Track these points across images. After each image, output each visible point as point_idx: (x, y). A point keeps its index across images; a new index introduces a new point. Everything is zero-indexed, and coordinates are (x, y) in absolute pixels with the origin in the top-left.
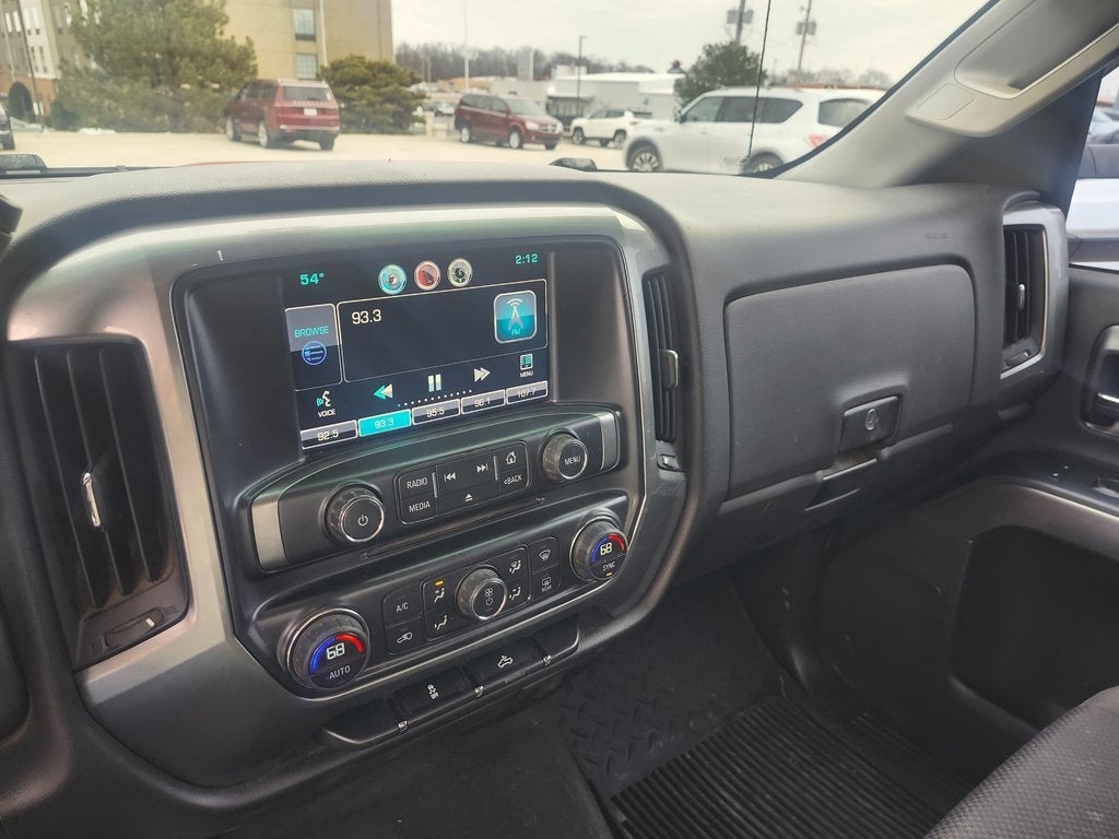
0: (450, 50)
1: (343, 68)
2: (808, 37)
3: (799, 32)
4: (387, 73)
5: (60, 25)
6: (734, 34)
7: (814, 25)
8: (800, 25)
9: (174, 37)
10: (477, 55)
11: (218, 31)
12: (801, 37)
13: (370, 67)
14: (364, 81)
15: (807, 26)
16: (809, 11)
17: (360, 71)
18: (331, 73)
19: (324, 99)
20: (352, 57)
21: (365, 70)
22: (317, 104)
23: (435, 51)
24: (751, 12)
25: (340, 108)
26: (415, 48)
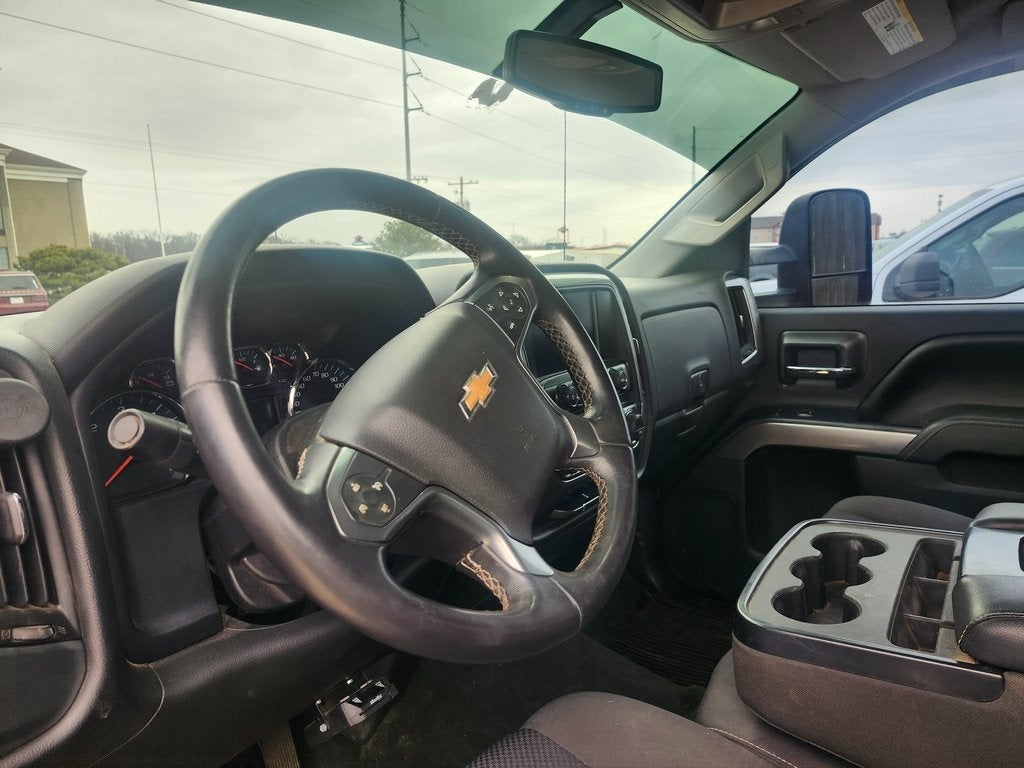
0: (142, 237)
1: (44, 257)
4: (91, 259)
10: (170, 240)
13: (72, 254)
14: (68, 268)
17: (62, 260)
18: (29, 263)
19: (31, 286)
20: (52, 247)
21: (67, 258)
22: (24, 293)
23: (127, 237)
25: (49, 295)
26: (106, 237)
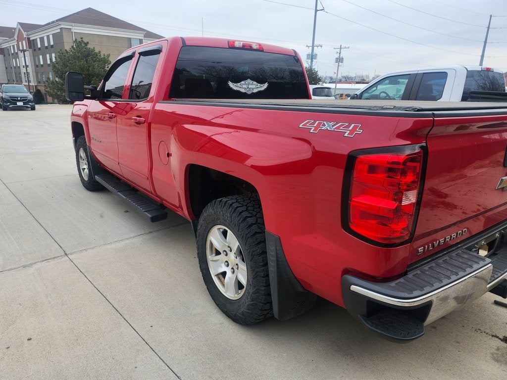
2: (340, 63)
3: (337, 62)
5: (37, 64)
6: (310, 64)
7: (342, 59)
8: (337, 59)
9: (90, 69)
11: (106, 67)
12: (337, 64)
15: (340, 60)
16: (340, 53)
24: (316, 55)
